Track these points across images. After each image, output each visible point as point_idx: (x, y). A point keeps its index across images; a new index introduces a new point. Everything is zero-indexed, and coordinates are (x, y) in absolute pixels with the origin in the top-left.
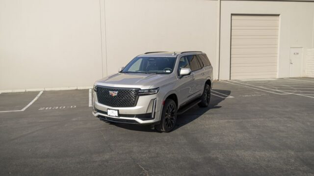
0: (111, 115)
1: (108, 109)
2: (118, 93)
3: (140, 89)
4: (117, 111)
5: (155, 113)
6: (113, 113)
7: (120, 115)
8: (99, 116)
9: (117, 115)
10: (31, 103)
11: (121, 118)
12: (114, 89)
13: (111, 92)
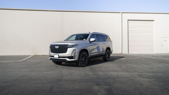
0: (56, 57)
1: (55, 54)
2: (59, 47)
3: (68, 45)
4: (58, 55)
5: (75, 56)
6: (56, 56)
7: (59, 57)
8: (51, 59)
9: (58, 57)
10: (25, 59)
11: (60, 58)
12: (57, 45)
13: (56, 47)
